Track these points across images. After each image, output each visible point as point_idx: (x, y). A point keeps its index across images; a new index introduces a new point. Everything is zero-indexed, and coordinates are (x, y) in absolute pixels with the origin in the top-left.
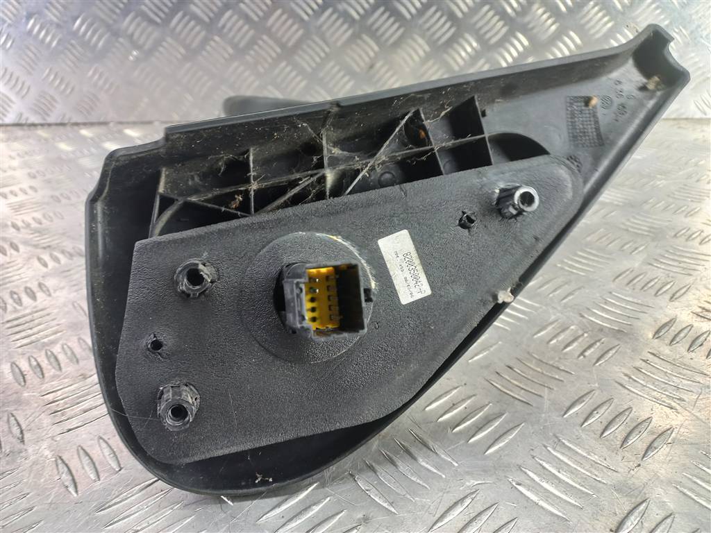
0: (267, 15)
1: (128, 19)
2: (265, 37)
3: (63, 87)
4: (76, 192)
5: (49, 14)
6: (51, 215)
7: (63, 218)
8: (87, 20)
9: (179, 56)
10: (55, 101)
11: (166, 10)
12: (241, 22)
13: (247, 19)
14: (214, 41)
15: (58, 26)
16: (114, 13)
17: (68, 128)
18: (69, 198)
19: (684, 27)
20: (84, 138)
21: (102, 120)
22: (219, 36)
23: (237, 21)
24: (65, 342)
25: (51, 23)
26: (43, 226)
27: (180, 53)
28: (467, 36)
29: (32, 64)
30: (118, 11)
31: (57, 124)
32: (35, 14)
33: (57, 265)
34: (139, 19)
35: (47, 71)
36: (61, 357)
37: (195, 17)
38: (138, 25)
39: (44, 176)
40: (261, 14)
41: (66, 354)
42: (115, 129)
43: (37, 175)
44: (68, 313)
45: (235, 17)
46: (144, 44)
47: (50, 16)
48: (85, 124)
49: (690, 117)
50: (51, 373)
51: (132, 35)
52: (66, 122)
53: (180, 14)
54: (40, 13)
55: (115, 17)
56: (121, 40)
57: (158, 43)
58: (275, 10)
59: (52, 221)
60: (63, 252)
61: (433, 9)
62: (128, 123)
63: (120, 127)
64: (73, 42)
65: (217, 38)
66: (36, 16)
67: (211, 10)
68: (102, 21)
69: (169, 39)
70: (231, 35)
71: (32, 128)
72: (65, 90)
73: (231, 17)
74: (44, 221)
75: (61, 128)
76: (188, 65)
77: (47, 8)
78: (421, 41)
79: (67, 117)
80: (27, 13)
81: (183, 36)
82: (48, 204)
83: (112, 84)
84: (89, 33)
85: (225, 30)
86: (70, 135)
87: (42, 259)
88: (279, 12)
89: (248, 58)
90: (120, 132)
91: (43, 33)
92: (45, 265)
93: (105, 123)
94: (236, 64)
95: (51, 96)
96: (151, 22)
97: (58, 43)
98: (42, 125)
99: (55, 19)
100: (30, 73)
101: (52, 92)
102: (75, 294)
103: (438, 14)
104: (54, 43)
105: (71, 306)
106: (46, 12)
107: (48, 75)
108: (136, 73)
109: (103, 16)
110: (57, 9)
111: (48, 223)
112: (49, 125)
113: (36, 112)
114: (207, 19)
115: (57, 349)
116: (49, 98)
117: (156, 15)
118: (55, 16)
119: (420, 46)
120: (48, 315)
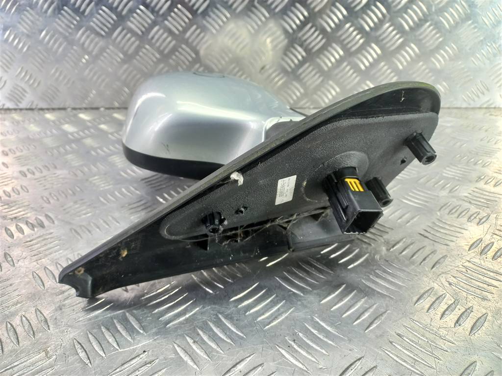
0: (185, 30)
1: (80, 32)
2: (184, 46)
3: (31, 82)
4: (39, 168)
5: (21, 27)
6: (19, 188)
7: (28, 192)
8: (49, 32)
9: (119, 60)
10: (25, 91)
11: (109, 26)
12: (165, 35)
13: (170, 32)
14: (145, 48)
15: (28, 36)
16: (70, 27)
17: (36, 112)
18: (33, 174)
19: (494, 42)
20: (47, 121)
21: (61, 106)
22: (149, 45)
23: (162, 34)
24: (24, 313)
25: (23, 33)
26: (12, 199)
27: (119, 57)
28: (334, 45)
29: (8, 64)
30: (72, 26)
31: (27, 109)
32: (10, 27)
33: (21, 236)
34: (88, 32)
35: (19, 70)
36: (19, 330)
37: (131, 31)
38: (88, 37)
39: (15, 154)
40: (180, 29)
41: (24, 327)
42: (71, 114)
43: (9, 153)
44: (28, 283)
45: (161, 31)
46: (92, 51)
47: (22, 29)
48: (48, 109)
49: (497, 106)
50: (10, 348)
51: (83, 44)
52: (34, 107)
53: (119, 29)
54: (14, 27)
55: (70, 31)
56: (75, 47)
57: (103, 50)
58: (192, 26)
59: (19, 194)
60: (27, 223)
61: (309, 25)
62: (80, 109)
63: (74, 112)
64: (39, 48)
65: (147, 47)
66: (11, 28)
67: (144, 26)
68: (61, 33)
69: (111, 47)
70: (158, 44)
71: (8, 112)
72: (33, 83)
73: (158, 31)
74: (12, 194)
75: (30, 112)
76: (126, 66)
77: (20, 23)
78: (299, 49)
79: (35, 103)
80: (4, 27)
81: (121, 45)
82: (17, 178)
83: (69, 80)
84: (52, 42)
85: (154, 41)
86: (37, 118)
87: (9, 230)
88: (194, 27)
89: (171, 61)
90: (75, 116)
91: (16, 41)
92: (12, 236)
93: (64, 109)
94: (162, 65)
95: (23, 89)
96: (98, 34)
97: (28, 49)
98: (15, 109)
99: (25, 31)
100: (6, 71)
101: (23, 85)
102: (35, 263)
103: (313, 30)
104: (25, 49)
105: (31, 276)
106: (19, 25)
107: (20, 73)
108: (87, 71)
109: (61, 30)
110: (27, 24)
111: (16, 196)
112: (21, 109)
113: (11, 100)
114: (140, 33)
115: (16, 321)
116: (21, 90)
117: (102, 29)
118: (25, 28)
119: (299, 53)
120: (11, 285)
